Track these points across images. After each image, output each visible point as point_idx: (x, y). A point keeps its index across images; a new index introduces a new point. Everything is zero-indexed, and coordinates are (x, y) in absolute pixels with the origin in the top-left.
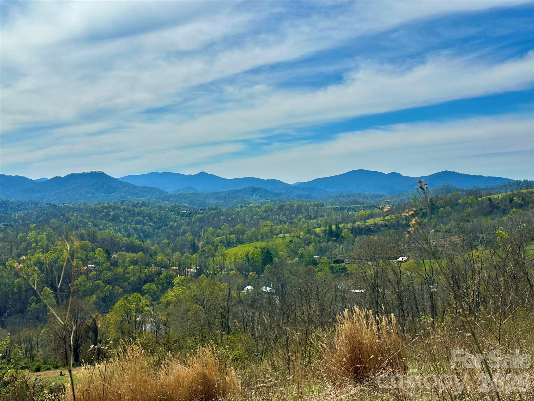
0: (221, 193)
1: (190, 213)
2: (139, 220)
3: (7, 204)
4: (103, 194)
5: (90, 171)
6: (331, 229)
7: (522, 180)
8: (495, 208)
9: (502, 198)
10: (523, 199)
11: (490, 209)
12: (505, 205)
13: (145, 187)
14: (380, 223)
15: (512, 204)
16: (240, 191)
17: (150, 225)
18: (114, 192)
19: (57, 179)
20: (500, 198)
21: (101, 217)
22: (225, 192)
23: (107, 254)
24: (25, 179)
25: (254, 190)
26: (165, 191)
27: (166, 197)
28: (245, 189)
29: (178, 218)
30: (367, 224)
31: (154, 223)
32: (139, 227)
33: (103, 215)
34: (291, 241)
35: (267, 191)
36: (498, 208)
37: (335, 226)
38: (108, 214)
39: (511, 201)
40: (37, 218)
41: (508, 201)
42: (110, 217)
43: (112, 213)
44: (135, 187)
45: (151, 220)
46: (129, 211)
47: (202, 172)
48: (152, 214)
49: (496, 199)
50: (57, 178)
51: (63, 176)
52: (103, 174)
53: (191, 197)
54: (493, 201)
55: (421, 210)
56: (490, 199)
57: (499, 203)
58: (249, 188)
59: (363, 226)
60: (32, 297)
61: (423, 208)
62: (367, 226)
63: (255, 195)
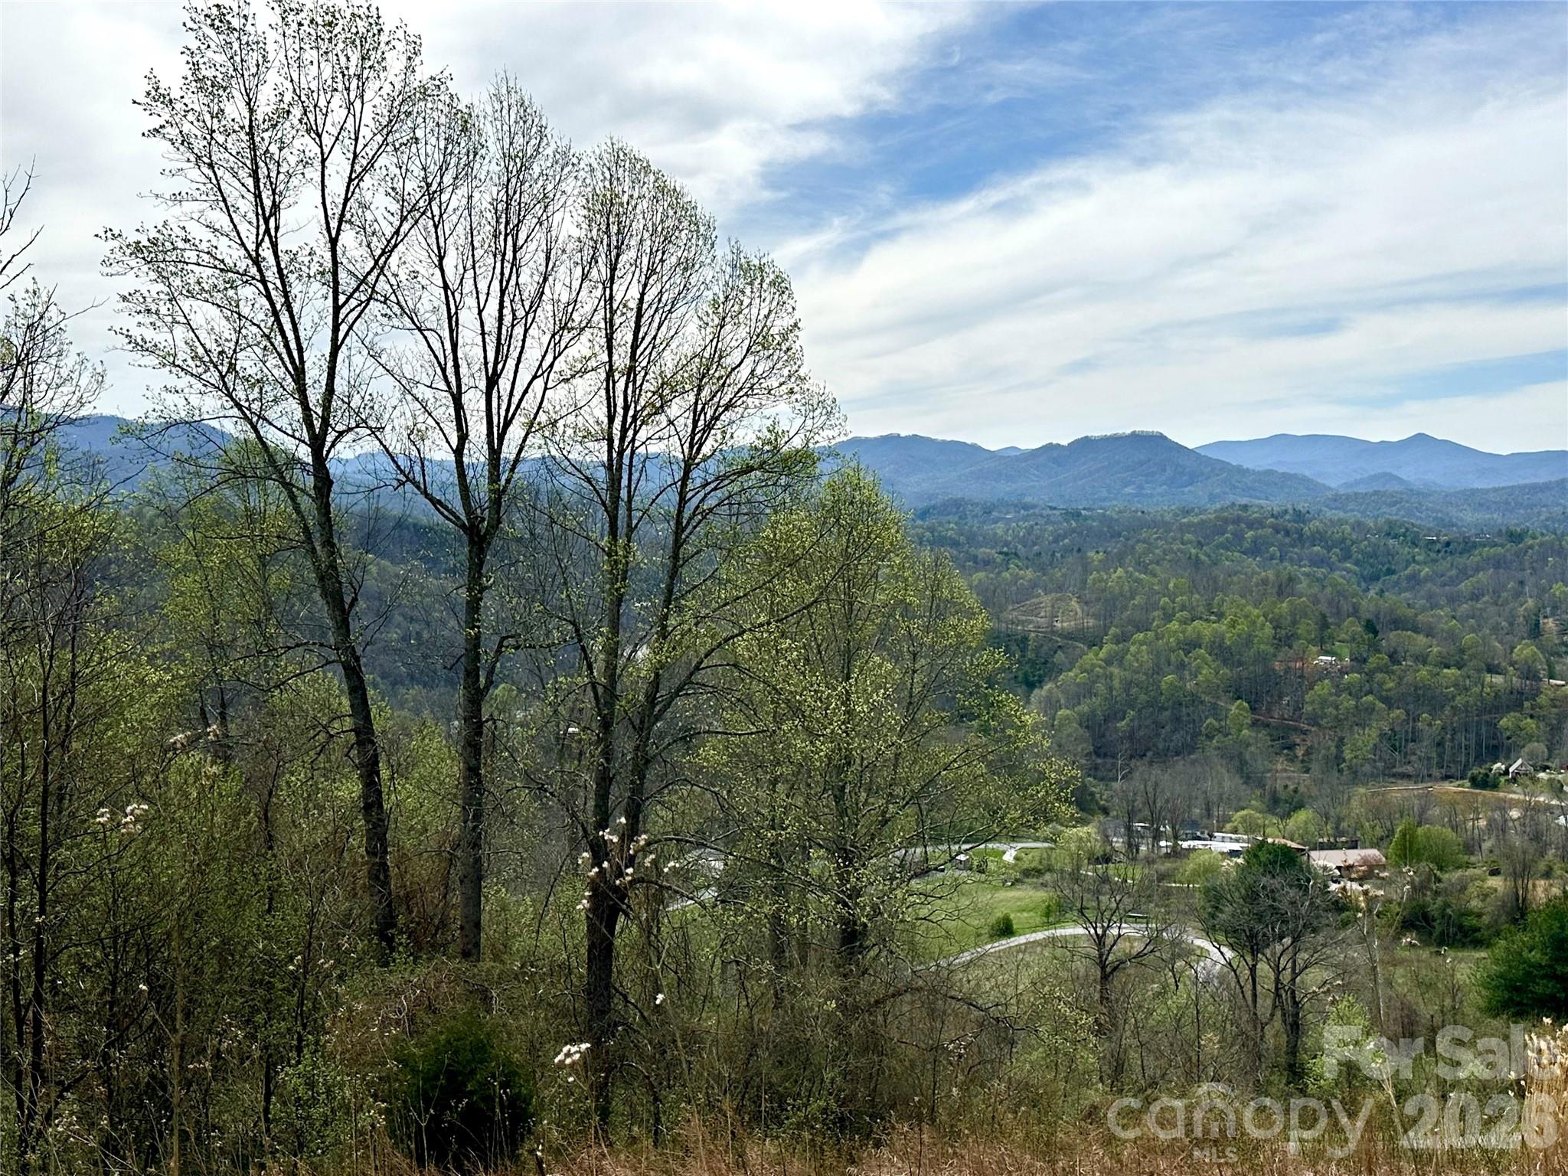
0: (1487, 491)
1: (1448, 544)
2: (1317, 554)
3: (961, 505)
4: (1165, 487)
5: (1128, 432)
17: (1349, 571)
18: (1191, 484)
19: (1050, 450)
21: (1222, 543)
22: (1499, 489)
23: (1370, 632)
24: (975, 448)
26: (1324, 485)
27: (1335, 500)
29: (1419, 554)
31: (1357, 563)
32: (1321, 572)
33: (1227, 539)
38: (1239, 537)
40: (1056, 541)
42: (1246, 545)
43: (1250, 534)
44: (1241, 471)
45: (1347, 556)
46: (1288, 533)
47: (1419, 434)
48: (1348, 542)
50: (1050, 448)
51: (1065, 442)
52: (1161, 437)
53: (1407, 502)
60: (1208, 721)
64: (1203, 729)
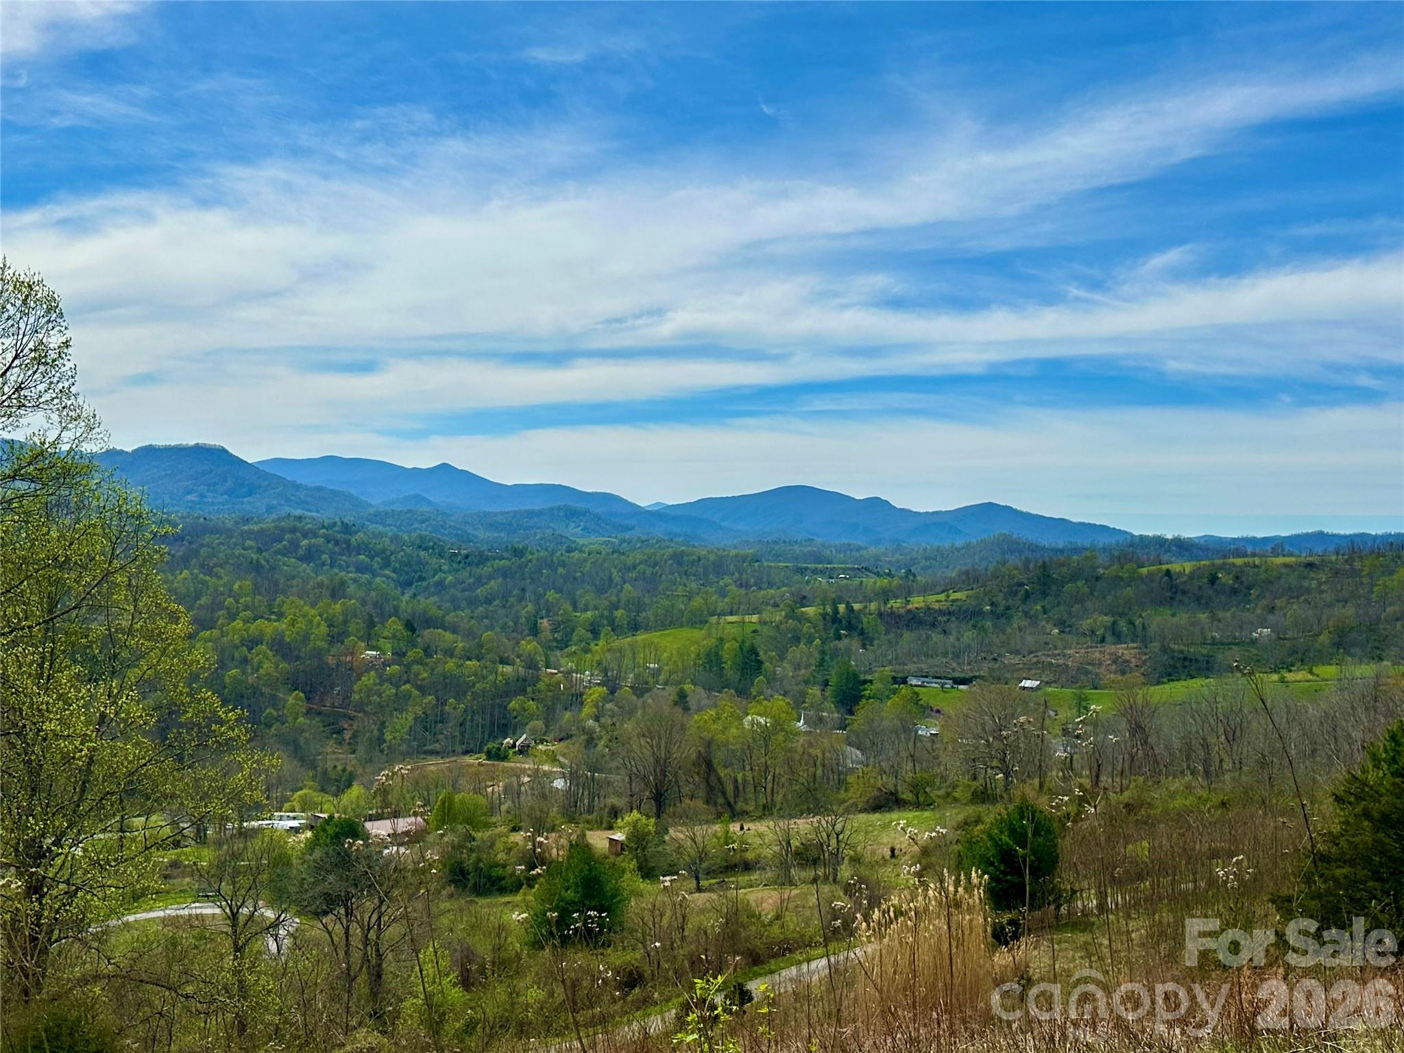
0: (496, 514)
1: (467, 557)
2: (362, 562)
4: (226, 497)
5: (192, 443)
6: (836, 611)
7: (1170, 537)
8: (1179, 593)
9: (1191, 573)
10: (1237, 578)
11: (1169, 594)
12: (1200, 588)
13: (319, 489)
14: (937, 607)
15: (1215, 587)
16: (540, 513)
17: (388, 577)
18: (250, 495)
20: (1187, 572)
21: (280, 549)
22: (505, 513)
23: (409, 630)
25: (571, 514)
26: (367, 502)
27: (376, 516)
28: (552, 509)
29: (445, 564)
30: (910, 607)
31: (394, 571)
32: (365, 577)
33: (285, 547)
34: (755, 631)
35: (599, 519)
36: (1184, 592)
37: (844, 606)
38: (295, 545)
39: (1213, 580)
41: (1206, 580)
42: (301, 552)
43: (305, 542)
44: (297, 487)
45: (386, 564)
46: (337, 543)
47: (444, 464)
48: (388, 553)
49: (1180, 574)
51: (129, 449)
52: (224, 451)
53: (434, 520)
54: (1174, 578)
55: (1021, 585)
56: (1168, 572)
57: (1185, 582)
58: (559, 508)
59: (902, 611)
61: (1026, 582)
62: (909, 611)
63: (573, 525)
64: (262, 719)
